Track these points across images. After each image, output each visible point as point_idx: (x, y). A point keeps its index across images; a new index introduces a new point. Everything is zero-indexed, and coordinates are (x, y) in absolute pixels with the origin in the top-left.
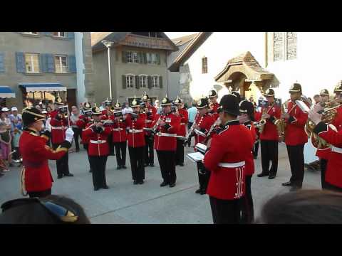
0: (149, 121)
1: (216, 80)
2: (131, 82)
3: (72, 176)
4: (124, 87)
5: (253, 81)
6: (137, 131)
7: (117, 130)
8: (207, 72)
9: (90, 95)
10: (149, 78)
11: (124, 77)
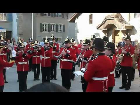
0: (54, 52)
1: (98, 29)
2: (46, 28)
3: (7, 82)
4: (41, 31)
5: (120, 30)
6: (47, 58)
7: (35, 56)
8: (92, 23)
9: (20, 35)
10: (57, 25)
11: (41, 25)
